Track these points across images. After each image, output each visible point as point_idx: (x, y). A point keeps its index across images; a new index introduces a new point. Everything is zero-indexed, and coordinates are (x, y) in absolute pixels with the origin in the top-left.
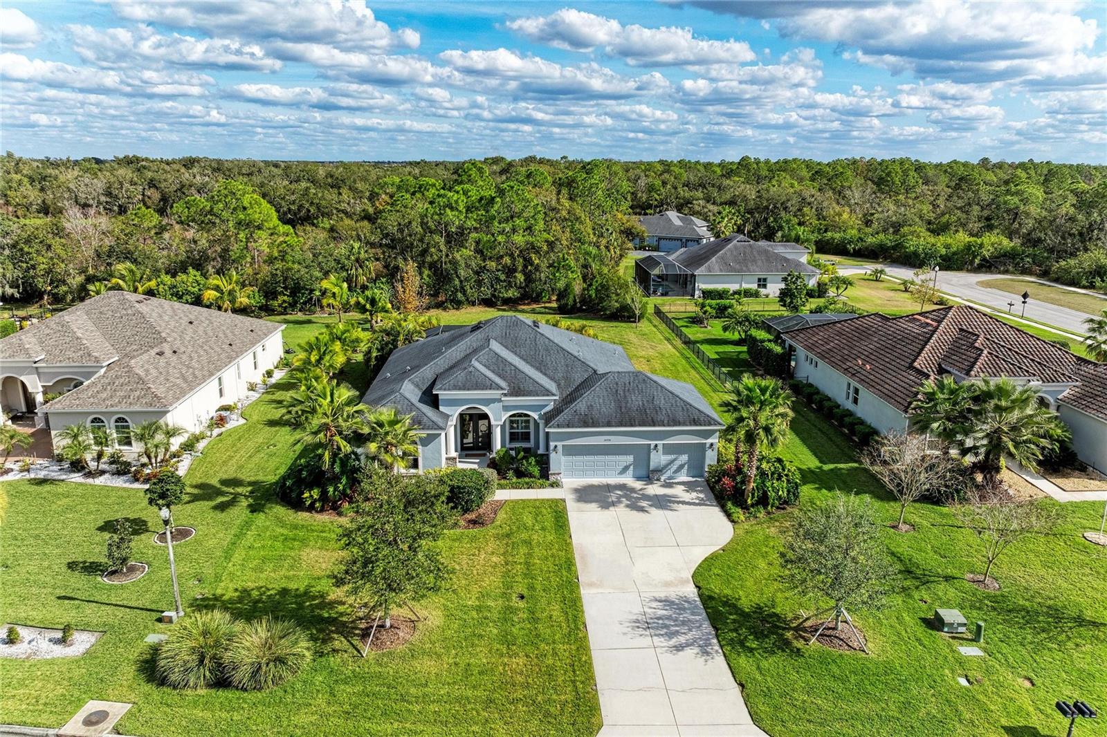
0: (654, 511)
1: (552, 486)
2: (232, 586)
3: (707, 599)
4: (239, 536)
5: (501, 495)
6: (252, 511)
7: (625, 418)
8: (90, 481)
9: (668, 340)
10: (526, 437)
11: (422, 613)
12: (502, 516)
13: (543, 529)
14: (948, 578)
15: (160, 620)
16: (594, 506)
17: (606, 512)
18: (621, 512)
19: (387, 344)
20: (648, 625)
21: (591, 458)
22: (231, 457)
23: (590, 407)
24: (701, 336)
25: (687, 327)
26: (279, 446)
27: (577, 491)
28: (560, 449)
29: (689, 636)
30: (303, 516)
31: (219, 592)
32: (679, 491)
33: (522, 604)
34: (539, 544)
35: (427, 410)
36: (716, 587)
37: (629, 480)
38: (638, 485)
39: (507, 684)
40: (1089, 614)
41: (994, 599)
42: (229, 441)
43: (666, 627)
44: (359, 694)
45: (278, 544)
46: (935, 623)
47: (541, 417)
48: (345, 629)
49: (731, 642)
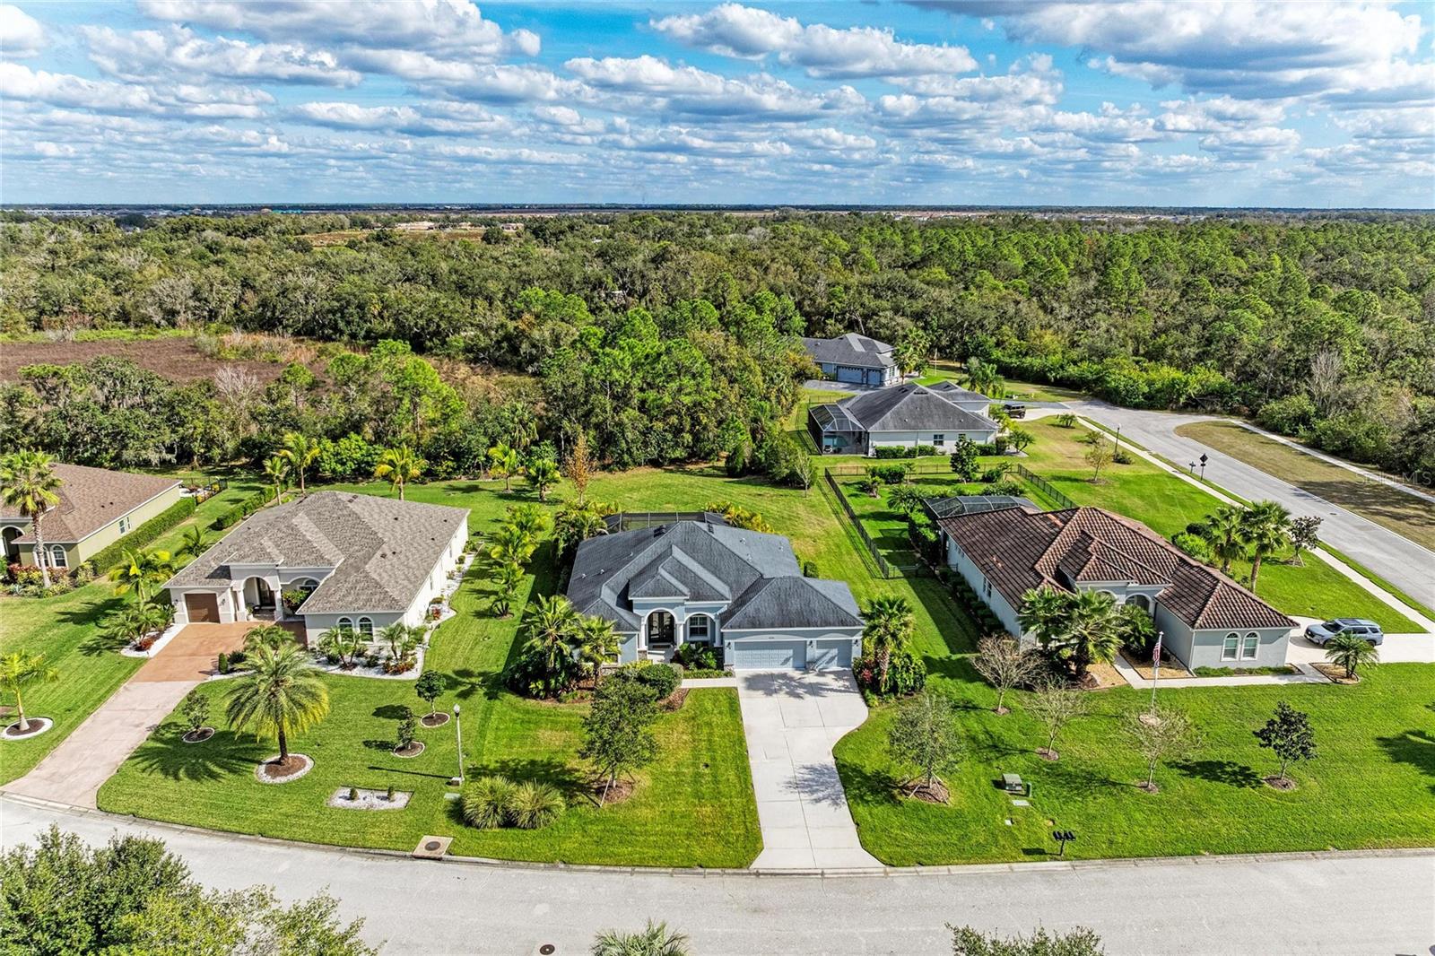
0: (808, 698)
1: (726, 675)
2: (493, 758)
3: (841, 767)
4: (486, 719)
5: (686, 684)
6: (490, 699)
7: (786, 621)
8: (347, 673)
9: (836, 513)
10: (703, 632)
11: (637, 777)
12: (687, 702)
13: (721, 713)
14: (1023, 751)
15: (449, 784)
16: (760, 693)
17: (770, 698)
18: (782, 698)
19: (572, 536)
20: (798, 785)
21: (759, 652)
22: (455, 650)
23: (757, 610)
24: (869, 509)
25: (856, 495)
26: (493, 638)
27: (747, 680)
28: (733, 645)
29: (826, 793)
30: (531, 703)
31: (485, 763)
32: (829, 680)
33: (707, 771)
34: (718, 725)
35: (623, 612)
36: (849, 758)
37: (789, 670)
38: (797, 674)
39: (700, 824)
40: (1113, 777)
41: (1050, 767)
42: (448, 634)
43: (810, 786)
44: (603, 831)
45: (518, 726)
46: (1000, 784)
47: (716, 617)
48: (584, 789)
49: (854, 797)
